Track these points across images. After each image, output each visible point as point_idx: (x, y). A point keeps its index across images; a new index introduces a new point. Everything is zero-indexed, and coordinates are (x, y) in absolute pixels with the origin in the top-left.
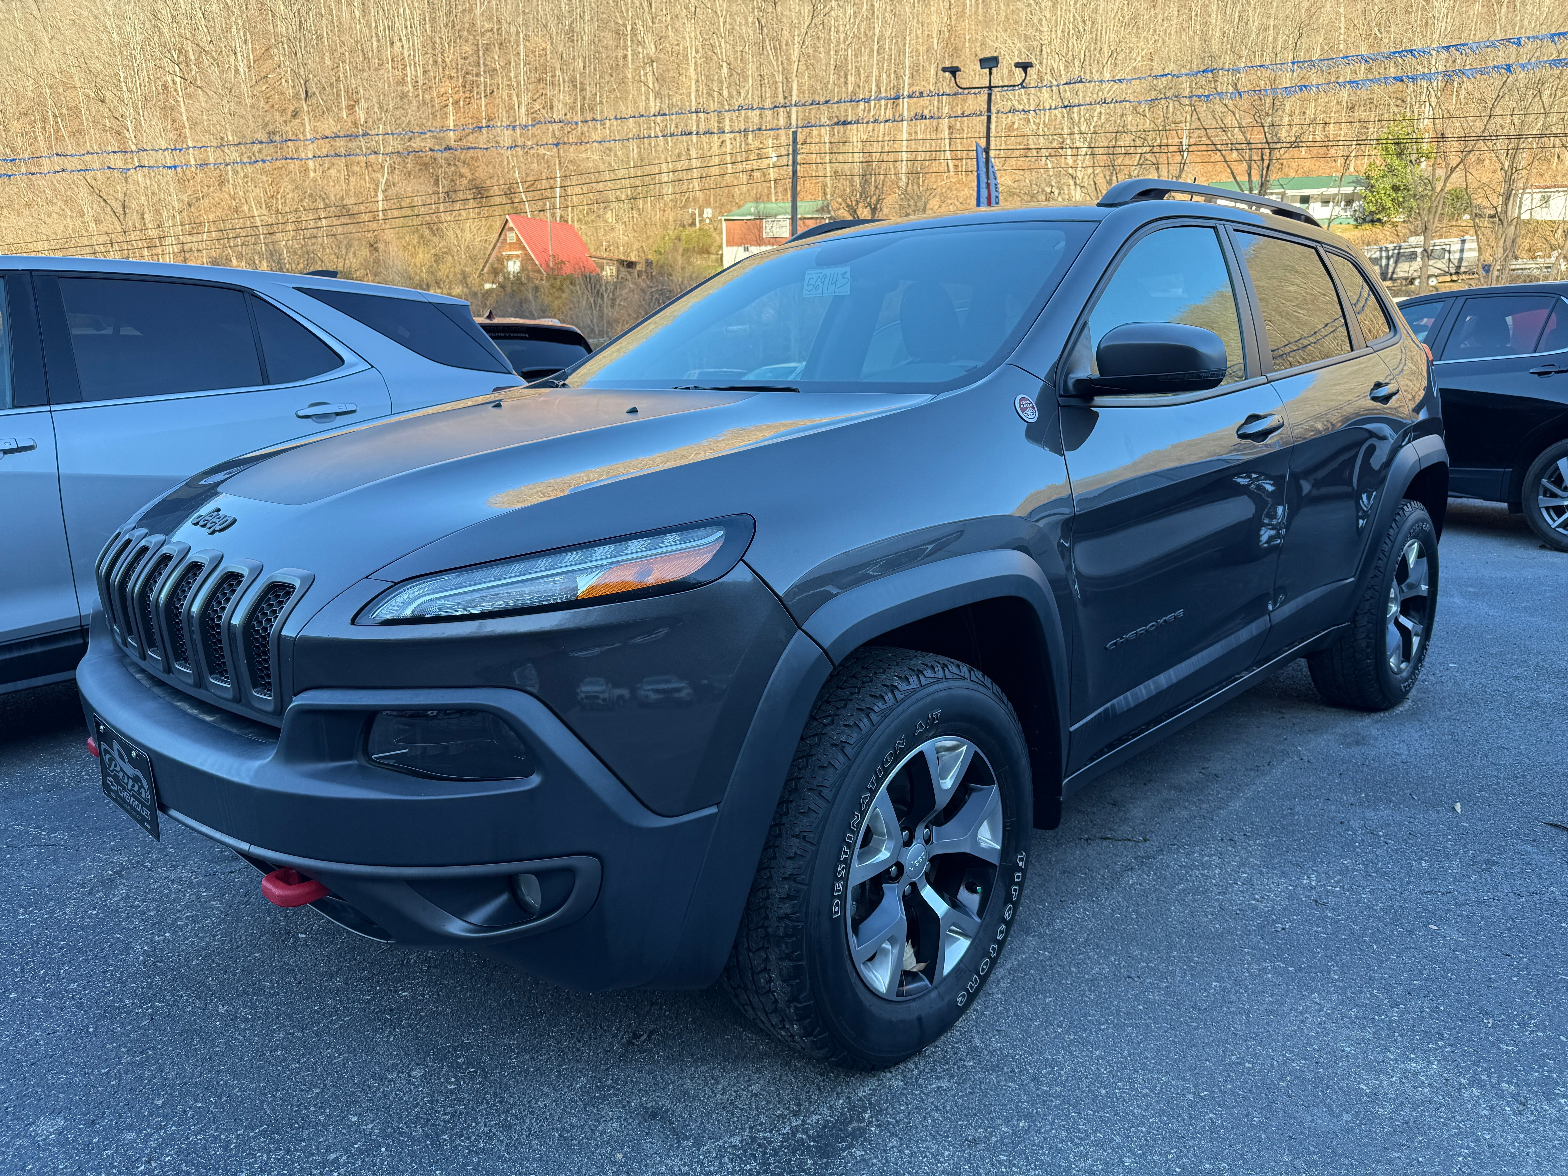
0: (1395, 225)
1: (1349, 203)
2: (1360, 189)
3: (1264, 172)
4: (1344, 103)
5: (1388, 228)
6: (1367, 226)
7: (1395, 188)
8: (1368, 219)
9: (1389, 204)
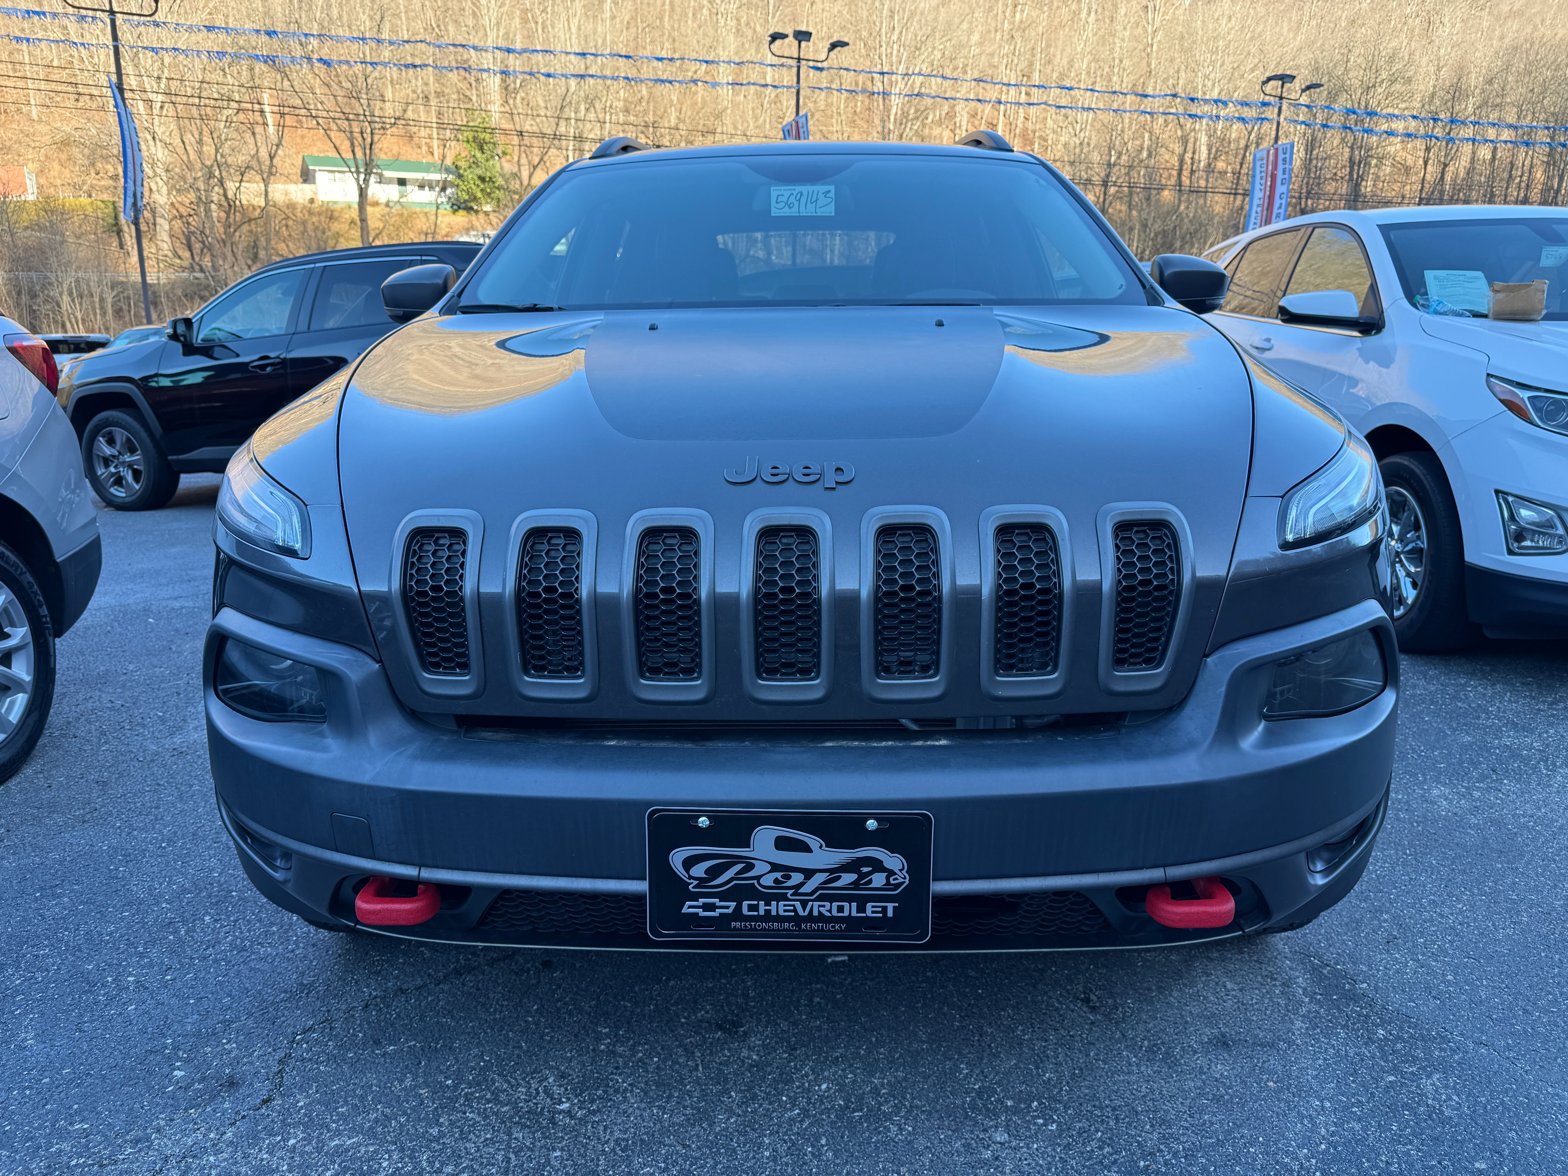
0: (487, 214)
1: (443, 189)
2: (451, 177)
3: (368, 152)
4: (419, 91)
5: (481, 216)
6: (462, 212)
7: (482, 179)
8: (463, 206)
9: (479, 195)
